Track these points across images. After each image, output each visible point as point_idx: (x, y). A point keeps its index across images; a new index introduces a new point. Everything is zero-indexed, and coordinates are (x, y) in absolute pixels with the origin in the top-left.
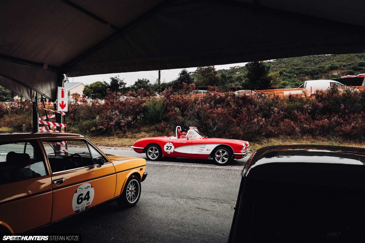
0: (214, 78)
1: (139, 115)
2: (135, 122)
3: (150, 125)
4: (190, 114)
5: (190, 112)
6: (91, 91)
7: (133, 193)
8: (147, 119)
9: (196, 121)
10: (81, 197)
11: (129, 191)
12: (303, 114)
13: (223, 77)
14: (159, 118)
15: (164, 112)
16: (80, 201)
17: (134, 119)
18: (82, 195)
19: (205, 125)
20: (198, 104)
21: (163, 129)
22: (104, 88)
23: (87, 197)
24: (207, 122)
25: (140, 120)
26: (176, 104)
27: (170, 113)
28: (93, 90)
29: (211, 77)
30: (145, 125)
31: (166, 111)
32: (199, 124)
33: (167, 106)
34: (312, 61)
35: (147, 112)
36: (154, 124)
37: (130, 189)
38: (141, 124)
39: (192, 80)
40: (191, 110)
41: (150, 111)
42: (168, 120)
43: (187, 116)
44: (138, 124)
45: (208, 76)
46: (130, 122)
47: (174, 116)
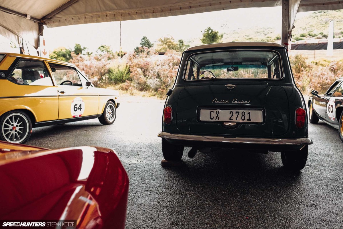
0: (173, 45)
1: (104, 76)
2: (101, 83)
3: (115, 85)
4: (151, 74)
5: (151, 72)
6: (54, 55)
7: (110, 114)
8: (112, 80)
9: (157, 81)
10: (76, 106)
11: (107, 112)
12: (248, 73)
13: (180, 42)
14: (123, 79)
15: (127, 73)
16: (76, 109)
17: (100, 79)
18: (76, 105)
19: (164, 83)
20: (158, 66)
21: (127, 88)
22: (68, 52)
23: (80, 108)
24: (166, 80)
25: (106, 80)
26: (138, 66)
27: (133, 74)
28: (57, 54)
29: (170, 43)
30: (110, 85)
31: (129, 72)
32: (160, 82)
33: (130, 68)
34: (262, 32)
35: (112, 73)
36: (118, 84)
37: (109, 111)
38: (106, 84)
39: (152, 44)
40: (152, 71)
41: (115, 73)
42: (132, 80)
43: (149, 76)
44: (104, 84)
45: (167, 43)
46: (96, 82)
47: (137, 75)
